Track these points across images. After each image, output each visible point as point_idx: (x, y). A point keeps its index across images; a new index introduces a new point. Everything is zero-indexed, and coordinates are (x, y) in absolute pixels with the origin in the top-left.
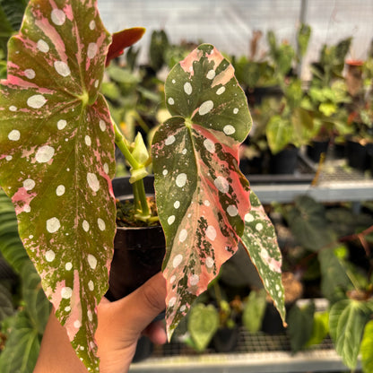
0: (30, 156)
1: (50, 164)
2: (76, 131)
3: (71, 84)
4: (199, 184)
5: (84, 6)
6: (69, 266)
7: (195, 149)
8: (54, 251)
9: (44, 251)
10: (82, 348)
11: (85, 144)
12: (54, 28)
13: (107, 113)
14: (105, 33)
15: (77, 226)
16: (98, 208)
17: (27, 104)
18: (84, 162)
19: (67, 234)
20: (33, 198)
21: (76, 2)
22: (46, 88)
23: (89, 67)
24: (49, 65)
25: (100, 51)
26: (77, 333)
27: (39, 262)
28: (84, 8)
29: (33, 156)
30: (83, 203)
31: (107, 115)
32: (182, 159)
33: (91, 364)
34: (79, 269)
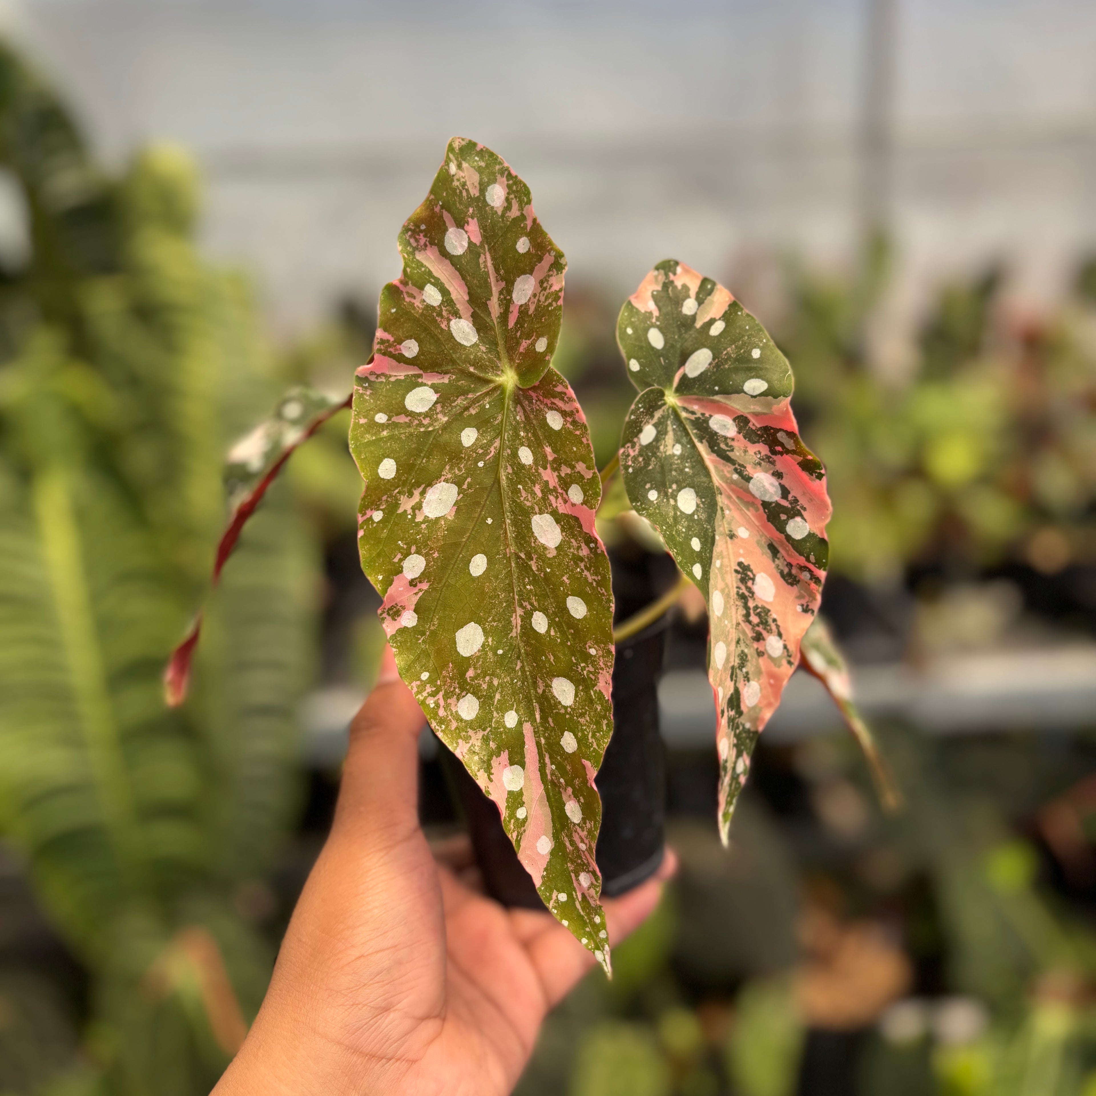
0: (413, 509)
1: (451, 517)
2: (497, 443)
3: (481, 358)
4: (721, 500)
5: (503, 216)
6: (511, 719)
7: (696, 441)
8: (474, 694)
9: (452, 701)
10: (563, 897)
11: (519, 464)
12: (447, 262)
13: (565, 394)
14: (553, 253)
15: (519, 628)
16: (565, 578)
17: (404, 406)
18: (522, 499)
19: (500, 652)
20: (421, 594)
21: (486, 211)
22: (437, 372)
23: (515, 321)
24: (442, 329)
25: (541, 286)
26: (547, 865)
27: (447, 727)
28: (503, 220)
29: (418, 507)
30: (527, 580)
31: (565, 398)
32: (677, 464)
33: (587, 929)
34: (532, 719)
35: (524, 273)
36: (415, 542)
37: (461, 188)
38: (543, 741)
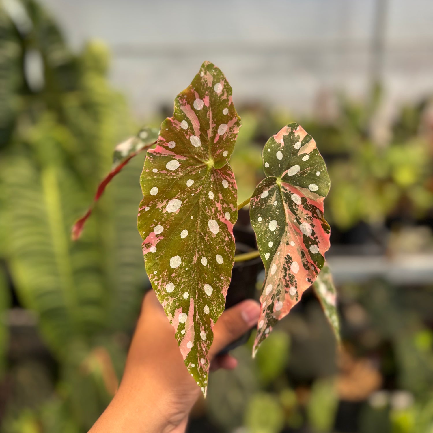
0: (162, 208)
1: (177, 213)
2: (201, 188)
3: (201, 153)
4: (287, 228)
5: (220, 97)
6: (186, 295)
7: (284, 202)
8: (173, 283)
9: (164, 284)
10: (193, 365)
11: (208, 198)
12: (194, 112)
13: (231, 175)
14: (237, 118)
15: (196, 261)
16: (217, 247)
17: (166, 167)
18: (207, 212)
19: (187, 269)
20: (159, 241)
21: (213, 94)
22: (181, 155)
23: (217, 141)
24: (186, 139)
25: (230, 130)
26: (189, 352)
27: (160, 294)
28: (219, 99)
29: (165, 207)
30: (202, 244)
31: (231, 177)
32: (274, 209)
33: (200, 379)
34: (194, 297)
35: (224, 123)
36: (161, 221)
37: (204, 83)
38: (197, 306)
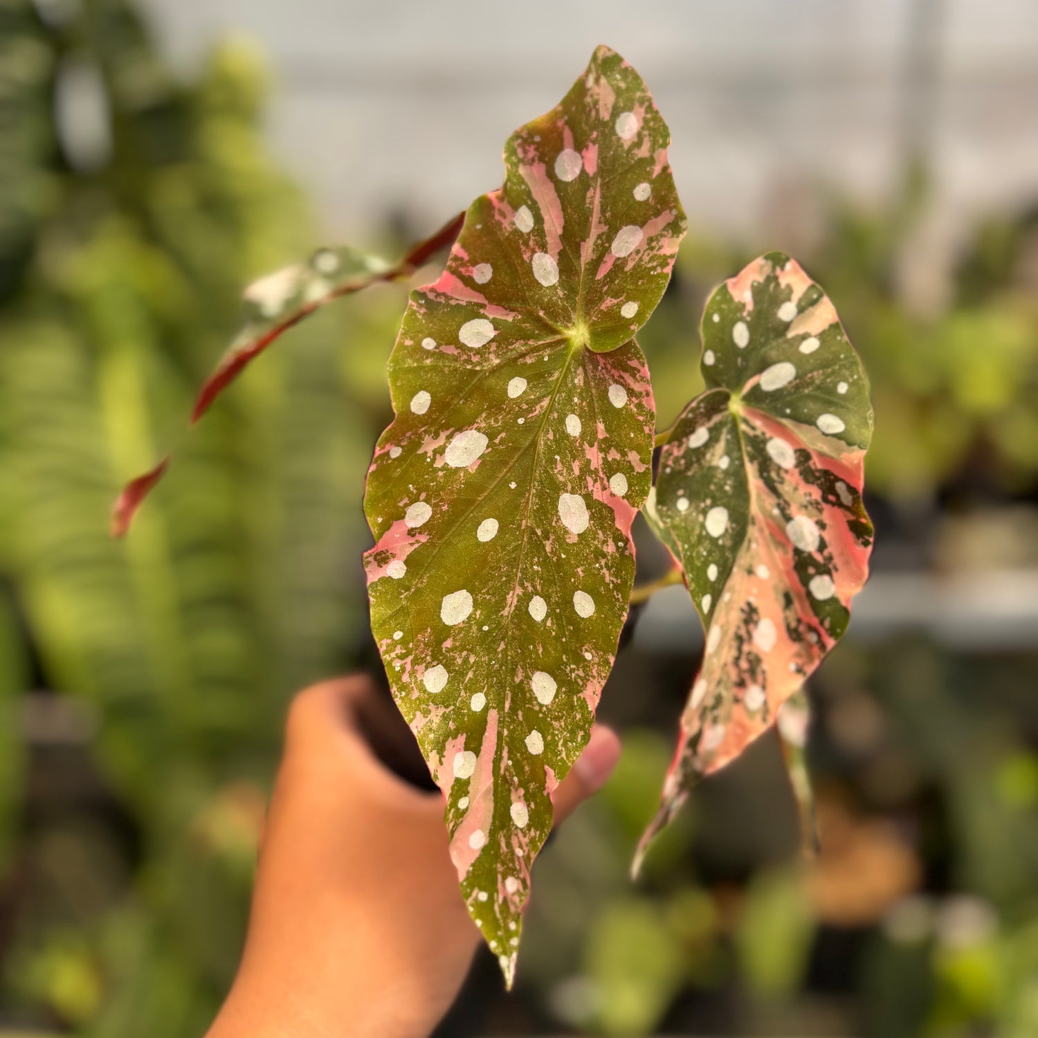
0: (435, 452)
1: (472, 471)
2: (545, 403)
3: (555, 304)
5: (629, 151)
6: (478, 702)
8: (445, 666)
9: (420, 668)
10: (483, 896)
11: (563, 432)
12: (552, 185)
13: (639, 371)
14: (674, 212)
15: (513, 608)
16: (579, 570)
17: (458, 336)
18: (556, 471)
19: (486, 628)
20: (416, 546)
21: (611, 141)
22: (503, 307)
23: (606, 273)
24: (523, 260)
25: (648, 244)
26: (476, 861)
27: (407, 695)
28: (627, 155)
29: (440, 451)
30: (536, 559)
31: (637, 376)
32: (719, 478)
33: (500, 933)
34: (500, 707)
35: (634, 222)
36: (427, 488)
37: (592, 106)
38: (506, 732)
